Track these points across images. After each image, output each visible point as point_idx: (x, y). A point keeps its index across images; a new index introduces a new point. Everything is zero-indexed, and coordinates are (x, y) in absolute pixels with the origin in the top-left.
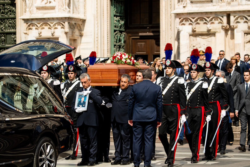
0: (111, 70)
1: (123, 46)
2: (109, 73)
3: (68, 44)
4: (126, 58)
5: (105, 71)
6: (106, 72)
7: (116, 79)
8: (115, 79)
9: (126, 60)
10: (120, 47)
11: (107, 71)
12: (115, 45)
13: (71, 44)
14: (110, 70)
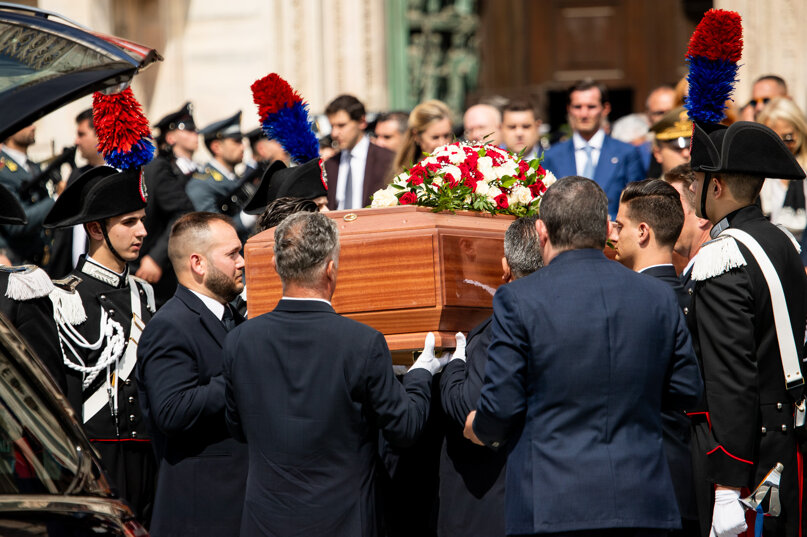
0: (397, 248)
1: (469, 36)
2: (382, 269)
3: (103, 29)
4: (505, 179)
5: (359, 258)
6: (362, 265)
7: (430, 302)
8: (425, 302)
9: (504, 190)
10: (446, 39)
11: (372, 257)
12: (414, 31)
13: (120, 29)
14: (386, 249)
